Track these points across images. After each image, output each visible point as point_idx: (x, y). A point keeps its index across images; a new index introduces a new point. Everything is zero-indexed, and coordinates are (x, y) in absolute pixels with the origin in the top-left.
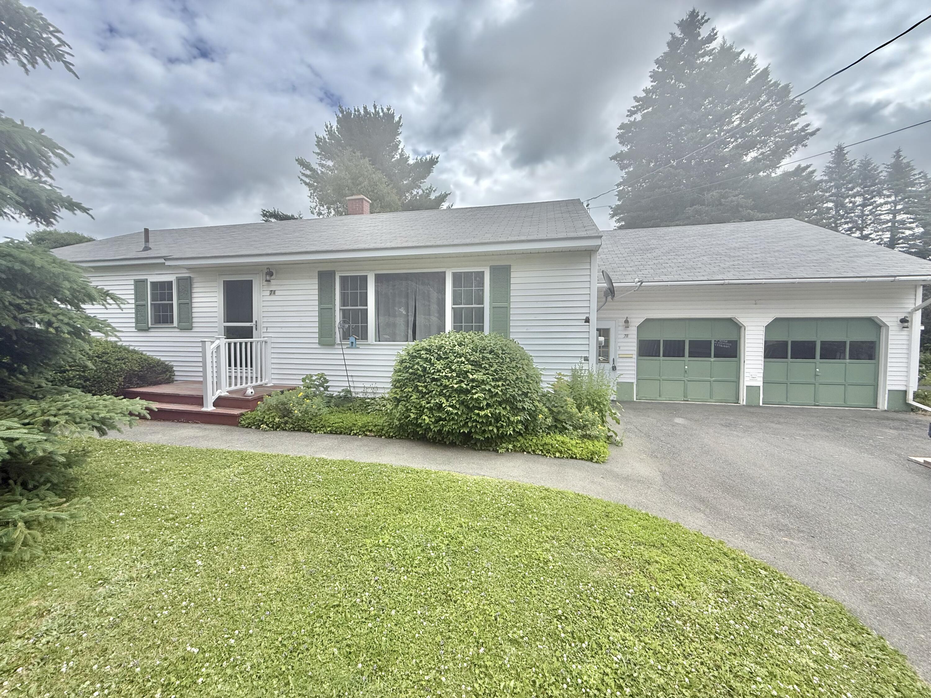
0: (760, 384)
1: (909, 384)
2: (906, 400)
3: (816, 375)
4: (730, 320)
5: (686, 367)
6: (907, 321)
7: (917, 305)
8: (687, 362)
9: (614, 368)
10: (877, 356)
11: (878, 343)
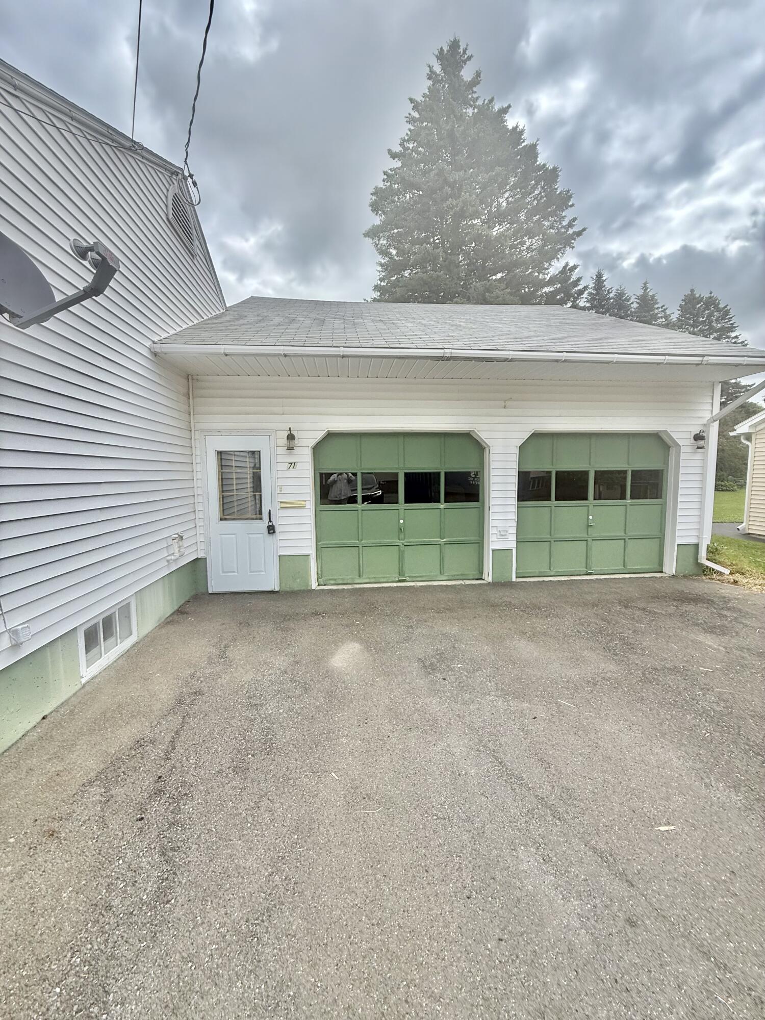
0: (513, 545)
1: (703, 535)
2: (697, 559)
3: (588, 526)
4: (467, 437)
5: (401, 521)
6: (702, 438)
7: (714, 415)
8: (402, 512)
9: (271, 529)
10: (664, 493)
11: (665, 471)
